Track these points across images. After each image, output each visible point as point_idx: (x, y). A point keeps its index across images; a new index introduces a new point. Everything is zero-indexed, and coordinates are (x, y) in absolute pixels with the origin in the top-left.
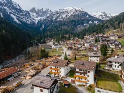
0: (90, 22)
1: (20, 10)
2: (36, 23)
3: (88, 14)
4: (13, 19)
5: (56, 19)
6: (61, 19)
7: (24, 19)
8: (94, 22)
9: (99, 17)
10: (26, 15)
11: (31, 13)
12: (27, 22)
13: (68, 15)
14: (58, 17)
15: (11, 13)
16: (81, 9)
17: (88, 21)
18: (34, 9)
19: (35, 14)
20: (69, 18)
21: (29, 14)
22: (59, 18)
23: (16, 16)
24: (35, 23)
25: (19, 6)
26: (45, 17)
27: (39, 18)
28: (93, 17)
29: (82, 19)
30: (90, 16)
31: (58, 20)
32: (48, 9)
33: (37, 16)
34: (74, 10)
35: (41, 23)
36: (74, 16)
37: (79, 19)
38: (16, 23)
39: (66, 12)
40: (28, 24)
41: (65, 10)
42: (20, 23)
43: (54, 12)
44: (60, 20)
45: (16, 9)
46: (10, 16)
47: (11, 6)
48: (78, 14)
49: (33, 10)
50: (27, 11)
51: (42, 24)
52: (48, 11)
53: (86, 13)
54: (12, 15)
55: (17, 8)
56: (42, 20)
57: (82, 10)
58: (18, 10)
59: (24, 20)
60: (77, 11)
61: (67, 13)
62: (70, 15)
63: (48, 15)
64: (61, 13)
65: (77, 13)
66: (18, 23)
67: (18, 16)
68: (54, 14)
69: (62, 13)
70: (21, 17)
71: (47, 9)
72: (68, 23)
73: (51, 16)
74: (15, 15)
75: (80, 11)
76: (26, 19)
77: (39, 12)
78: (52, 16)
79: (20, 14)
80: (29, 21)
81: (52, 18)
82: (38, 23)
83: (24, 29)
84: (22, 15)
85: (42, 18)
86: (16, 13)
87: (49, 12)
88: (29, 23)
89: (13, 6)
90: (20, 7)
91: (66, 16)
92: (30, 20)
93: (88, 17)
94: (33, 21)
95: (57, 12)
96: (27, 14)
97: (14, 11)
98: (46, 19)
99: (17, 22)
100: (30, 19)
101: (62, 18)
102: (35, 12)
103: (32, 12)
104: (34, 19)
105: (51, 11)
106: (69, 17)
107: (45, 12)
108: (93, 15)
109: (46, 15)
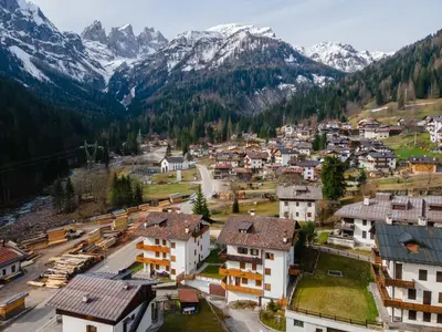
0: (300, 79)
1: (45, 32)
2: (107, 80)
3: (292, 51)
4: (20, 63)
5: (178, 66)
6: (198, 68)
7: (61, 62)
8: (311, 78)
9: (331, 59)
10: (67, 50)
11: (89, 44)
12: (74, 76)
13: (223, 51)
14: (187, 58)
15: (10, 42)
16: (268, 31)
17: (293, 74)
18: (98, 26)
19: (103, 47)
20: (226, 64)
21: (82, 48)
22: (188, 62)
23: (30, 52)
24: (102, 78)
25: (41, 14)
26: (139, 58)
27: (118, 62)
28: (310, 61)
29: (273, 66)
30: (300, 58)
31: (188, 69)
32: (152, 30)
33: (110, 53)
34: (243, 36)
35: (124, 80)
36: (244, 56)
37: (263, 67)
38: (30, 79)
39: (214, 40)
40: (76, 81)
41: (214, 36)
42: (47, 79)
43: (173, 42)
44: (193, 70)
45: (30, 26)
46: (9, 53)
47: (13, 15)
48: (258, 50)
49: (95, 31)
50: (71, 36)
51: (127, 84)
52: (150, 38)
53: (284, 45)
54: (14, 49)
55: (34, 24)
56: (127, 69)
57: (270, 35)
58: (40, 32)
59: (61, 67)
60: (253, 38)
61: (220, 44)
62: (229, 51)
63: (152, 51)
64: (197, 44)
65: (253, 46)
66: (39, 78)
67: (37, 54)
68: (173, 46)
69: (200, 45)
70: (49, 55)
71: (146, 29)
72: (224, 82)
73: (161, 53)
74: (25, 48)
75: (264, 40)
76: (67, 66)
77: (118, 41)
78: (164, 55)
79: (45, 46)
80: (80, 72)
81: (165, 62)
82: (112, 79)
83: (61, 100)
84: (54, 49)
85: (130, 62)
86: (31, 43)
87: (155, 42)
88: (80, 78)
89: (20, 15)
90: (44, 18)
91: (217, 56)
92: (82, 68)
93: (291, 59)
94: (95, 73)
95: (182, 42)
96: (73, 46)
97: (22, 33)
98: (142, 65)
99: (36, 73)
100: (85, 66)
101: (202, 62)
102: (103, 39)
103: (93, 39)
104: (99, 66)
105: (160, 37)
106: (227, 59)
107: (141, 40)
108: (308, 54)
109: (145, 51)
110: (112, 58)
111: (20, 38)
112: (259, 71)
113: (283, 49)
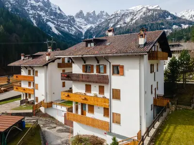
0: (174, 27)
1: (61, 16)
2: (84, 33)
3: (170, 14)
4: (51, 28)
5: (114, 26)
6: (123, 25)
7: (66, 27)
8: (181, 26)
9: (191, 18)
10: (69, 22)
11: (77, 20)
12: (71, 33)
13: (135, 17)
14: (118, 21)
15: (48, 21)
16: (157, 7)
17: (170, 25)
18: (81, 12)
19: (83, 21)
20: (136, 23)
21: (74, 21)
22: (119, 23)
23: (55, 24)
24: (81, 33)
25: (59, 9)
26: (98, 23)
27: (89, 26)
28: (180, 18)
29: (160, 22)
30: (174, 17)
31: (119, 26)
32: (103, 12)
33: (86, 23)
34: (144, 10)
35: (90, 33)
36: (145, 19)
37: (154, 22)
38: (53, 34)
39: (131, 13)
40: (71, 35)
41: (130, 11)
42: (60, 34)
43: (112, 15)
44: (121, 27)
45: (55, 14)
46: (47, 24)
47: (49, 10)
48: (152, 15)
49: (80, 15)
50: (70, 17)
51: (92, 35)
52: (103, 15)
53: (165, 12)
54: (49, 23)
55: (57, 13)
56: (92, 28)
57: (159, 8)
58: (58, 16)
59: (66, 29)
60: (150, 10)
61: (133, 15)
62: (138, 17)
63: (103, 20)
64: (123, 15)
65: (149, 14)
66: (57, 34)
67: (57, 25)
68: (112, 17)
69: (124, 15)
70: (62, 25)
71: (101, 12)
72: (135, 30)
73: (106, 20)
74: (53, 23)
75: (155, 10)
76: (68, 28)
77: (88, 18)
78: (108, 21)
79: (60, 21)
80: (73, 31)
81: (108, 24)
82: (86, 33)
84: (64, 22)
85: (93, 26)
86: (55, 20)
87: (105, 17)
88: (73, 33)
89: (51, 10)
91: (132, 20)
93: (169, 18)
94: (79, 31)
95: (116, 15)
96: (71, 21)
97: (52, 17)
98: (98, 26)
99: (56, 32)
100: (75, 28)
101: (125, 23)
102: (83, 17)
103: (79, 18)
104: (81, 28)
105: (107, 14)
106: (137, 21)
107: (98, 16)
108: (179, 15)
109: (100, 21)
110: (87, 25)
111: (51, 19)
112: (152, 24)
113: (165, 14)
